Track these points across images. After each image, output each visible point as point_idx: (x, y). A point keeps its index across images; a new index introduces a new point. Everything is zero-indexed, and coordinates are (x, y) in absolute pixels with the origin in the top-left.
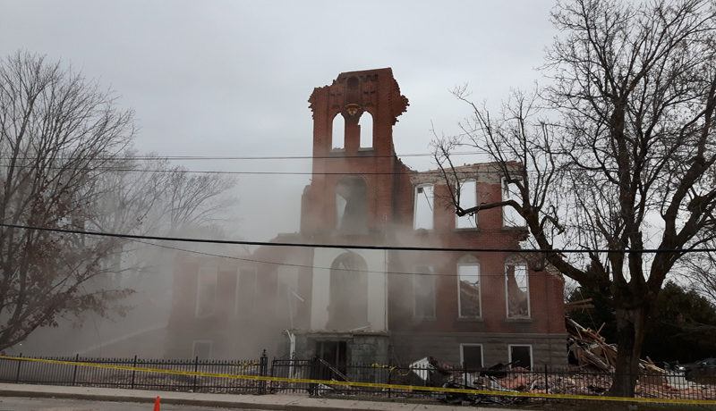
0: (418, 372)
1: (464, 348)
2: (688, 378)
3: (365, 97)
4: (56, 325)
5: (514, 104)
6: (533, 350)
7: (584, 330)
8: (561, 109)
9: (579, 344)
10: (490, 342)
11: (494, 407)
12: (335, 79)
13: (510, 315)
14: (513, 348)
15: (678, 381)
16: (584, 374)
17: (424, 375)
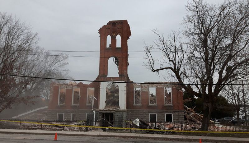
0: (135, 123)
1: (151, 114)
2: (221, 124)
3: (118, 30)
4: (11, 108)
5: (173, 36)
6: (173, 115)
7: (189, 108)
8: (190, 38)
9: (187, 113)
10: (158, 113)
11: (164, 134)
12: (108, 23)
13: (166, 104)
14: (167, 115)
15: (218, 125)
16: (189, 123)
17: (138, 125)
